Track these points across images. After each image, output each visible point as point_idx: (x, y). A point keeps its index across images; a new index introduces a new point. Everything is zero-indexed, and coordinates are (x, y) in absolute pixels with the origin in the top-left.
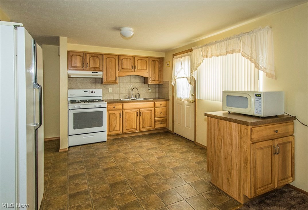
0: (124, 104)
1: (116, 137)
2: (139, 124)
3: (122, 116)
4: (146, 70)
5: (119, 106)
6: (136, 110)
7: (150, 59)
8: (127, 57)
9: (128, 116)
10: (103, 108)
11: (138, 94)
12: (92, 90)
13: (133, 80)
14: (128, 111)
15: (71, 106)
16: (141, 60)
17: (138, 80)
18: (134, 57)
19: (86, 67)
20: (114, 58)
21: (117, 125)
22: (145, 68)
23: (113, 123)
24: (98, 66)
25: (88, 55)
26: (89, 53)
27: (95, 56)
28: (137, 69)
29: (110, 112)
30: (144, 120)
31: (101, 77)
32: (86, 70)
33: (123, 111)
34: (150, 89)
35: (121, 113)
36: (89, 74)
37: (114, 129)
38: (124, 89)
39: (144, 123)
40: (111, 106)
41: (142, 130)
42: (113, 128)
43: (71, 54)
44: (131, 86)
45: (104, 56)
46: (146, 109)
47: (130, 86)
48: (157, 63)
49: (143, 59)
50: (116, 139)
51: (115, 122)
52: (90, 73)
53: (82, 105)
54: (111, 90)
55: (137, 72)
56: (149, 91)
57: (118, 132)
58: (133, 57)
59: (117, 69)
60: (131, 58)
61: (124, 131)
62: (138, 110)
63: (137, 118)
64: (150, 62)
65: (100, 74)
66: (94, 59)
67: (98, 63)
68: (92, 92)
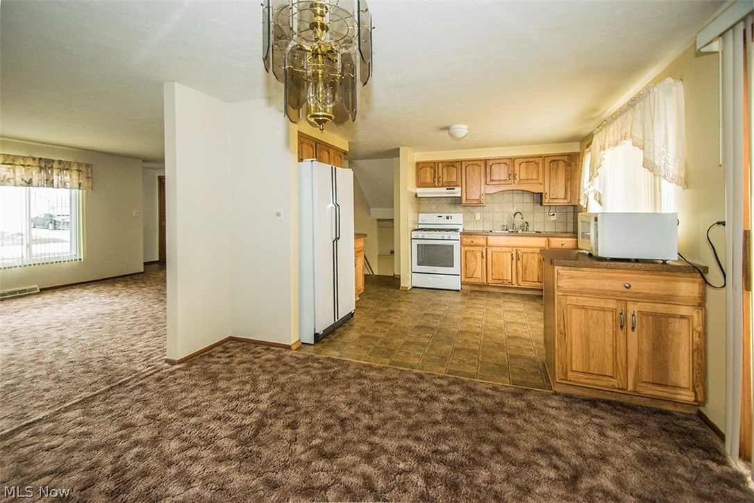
0: (489, 237)
1: (477, 289)
2: (517, 274)
3: (485, 256)
4: (538, 179)
5: (481, 241)
6: (510, 249)
7: (546, 158)
8: (500, 161)
9: (495, 257)
10: (455, 240)
11: (526, 223)
12: (448, 215)
13: (517, 198)
14: (495, 249)
15: (414, 235)
16: (527, 162)
17: (528, 199)
18: (512, 159)
19: (439, 182)
20: (477, 165)
21: (477, 270)
22: (535, 177)
23: (472, 265)
24: (454, 179)
25: (440, 164)
26: (442, 162)
27: (451, 164)
28: (518, 179)
29: (466, 248)
30: (525, 269)
31: (459, 195)
32: (438, 187)
33: (486, 249)
34: (554, 215)
35: (484, 251)
36: (442, 192)
37: (473, 274)
38: (501, 214)
39: (525, 273)
40: (467, 240)
41: (523, 285)
42: (471, 273)
43: (421, 165)
44: (515, 209)
45: (463, 163)
46: (530, 249)
47: (511, 209)
48: (561, 164)
49: (529, 160)
50: (475, 291)
51: (474, 263)
52: (444, 190)
53: (427, 235)
54: (478, 216)
55: (519, 184)
56: (552, 219)
57: (478, 281)
58: (510, 159)
59: (483, 182)
60: (507, 161)
61: (489, 282)
62: (514, 250)
63: (512, 262)
64: (547, 164)
65: (457, 192)
66: (448, 170)
67: (455, 175)
68: (448, 218)
